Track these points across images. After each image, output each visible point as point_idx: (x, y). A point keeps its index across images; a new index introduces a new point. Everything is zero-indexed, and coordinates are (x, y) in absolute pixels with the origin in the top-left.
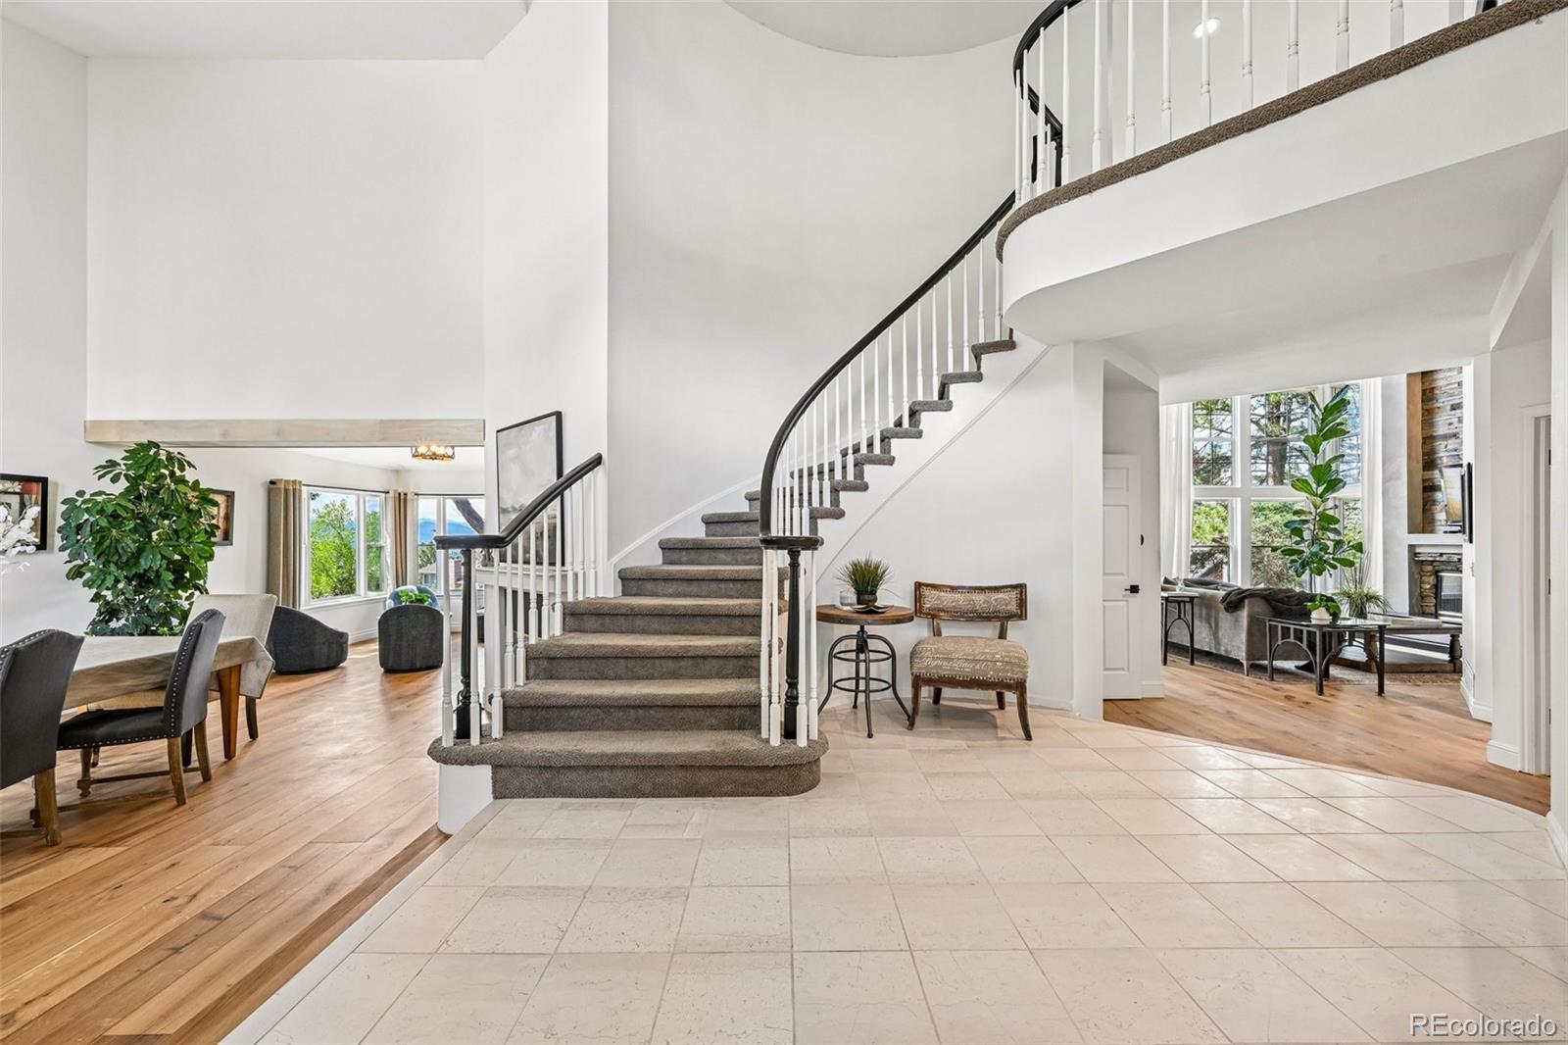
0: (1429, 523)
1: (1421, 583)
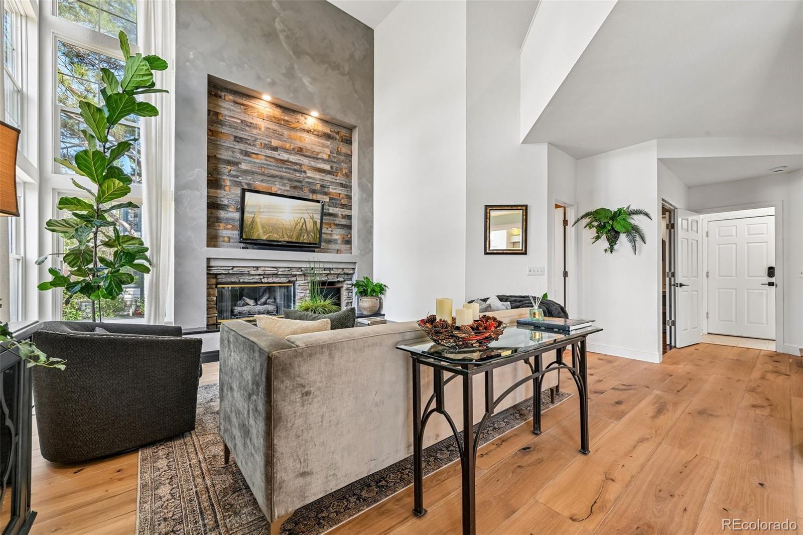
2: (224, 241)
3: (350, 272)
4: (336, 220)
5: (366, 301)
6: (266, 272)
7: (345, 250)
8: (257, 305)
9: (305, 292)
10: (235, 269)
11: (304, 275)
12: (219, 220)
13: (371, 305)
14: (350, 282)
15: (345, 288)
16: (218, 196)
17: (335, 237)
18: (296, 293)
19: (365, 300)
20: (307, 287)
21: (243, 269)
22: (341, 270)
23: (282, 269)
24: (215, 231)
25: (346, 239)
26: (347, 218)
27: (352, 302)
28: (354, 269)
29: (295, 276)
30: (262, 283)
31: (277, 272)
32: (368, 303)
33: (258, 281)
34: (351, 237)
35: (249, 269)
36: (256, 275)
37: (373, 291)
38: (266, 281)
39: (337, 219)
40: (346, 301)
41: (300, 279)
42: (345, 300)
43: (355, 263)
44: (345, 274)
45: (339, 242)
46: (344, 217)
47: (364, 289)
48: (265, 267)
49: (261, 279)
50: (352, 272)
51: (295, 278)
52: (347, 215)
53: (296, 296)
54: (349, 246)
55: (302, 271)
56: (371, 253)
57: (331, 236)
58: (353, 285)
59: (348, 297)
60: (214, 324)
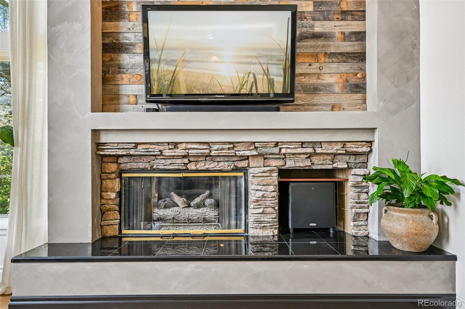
0: (112, 99)
1: (101, 192)
2: (129, 103)
3: (360, 150)
4: (329, 46)
5: (399, 218)
6: (190, 151)
7: (351, 105)
8: (189, 206)
9: (264, 188)
10: (140, 147)
11: (264, 156)
12: (121, 70)
13: (413, 231)
14: (361, 171)
15: (349, 184)
16: (120, 31)
17: (328, 79)
18: (250, 190)
19: (397, 214)
20: (268, 180)
21: (153, 146)
22: (339, 146)
23: (216, 147)
24: (116, 87)
25: (353, 81)
26: (354, 39)
27: (367, 213)
28: (371, 142)
29: (247, 158)
30: (187, 170)
31: (207, 151)
32: (404, 223)
33: (181, 168)
34: (364, 77)
35: (161, 148)
36: (178, 157)
37: (419, 193)
38: (193, 168)
39: (332, 43)
40: (354, 210)
41: (255, 165)
42: (352, 208)
43: (374, 129)
44: (347, 153)
45: (337, 89)
46: (346, 37)
47: (392, 189)
48: (187, 143)
49: (186, 164)
50: (365, 149)
51: (247, 161)
52: (355, 33)
53: (250, 196)
54: (359, 96)
55: (256, 148)
56: (414, 106)
57: (319, 78)
58: (366, 177)
59: (357, 203)
60: (115, 237)
